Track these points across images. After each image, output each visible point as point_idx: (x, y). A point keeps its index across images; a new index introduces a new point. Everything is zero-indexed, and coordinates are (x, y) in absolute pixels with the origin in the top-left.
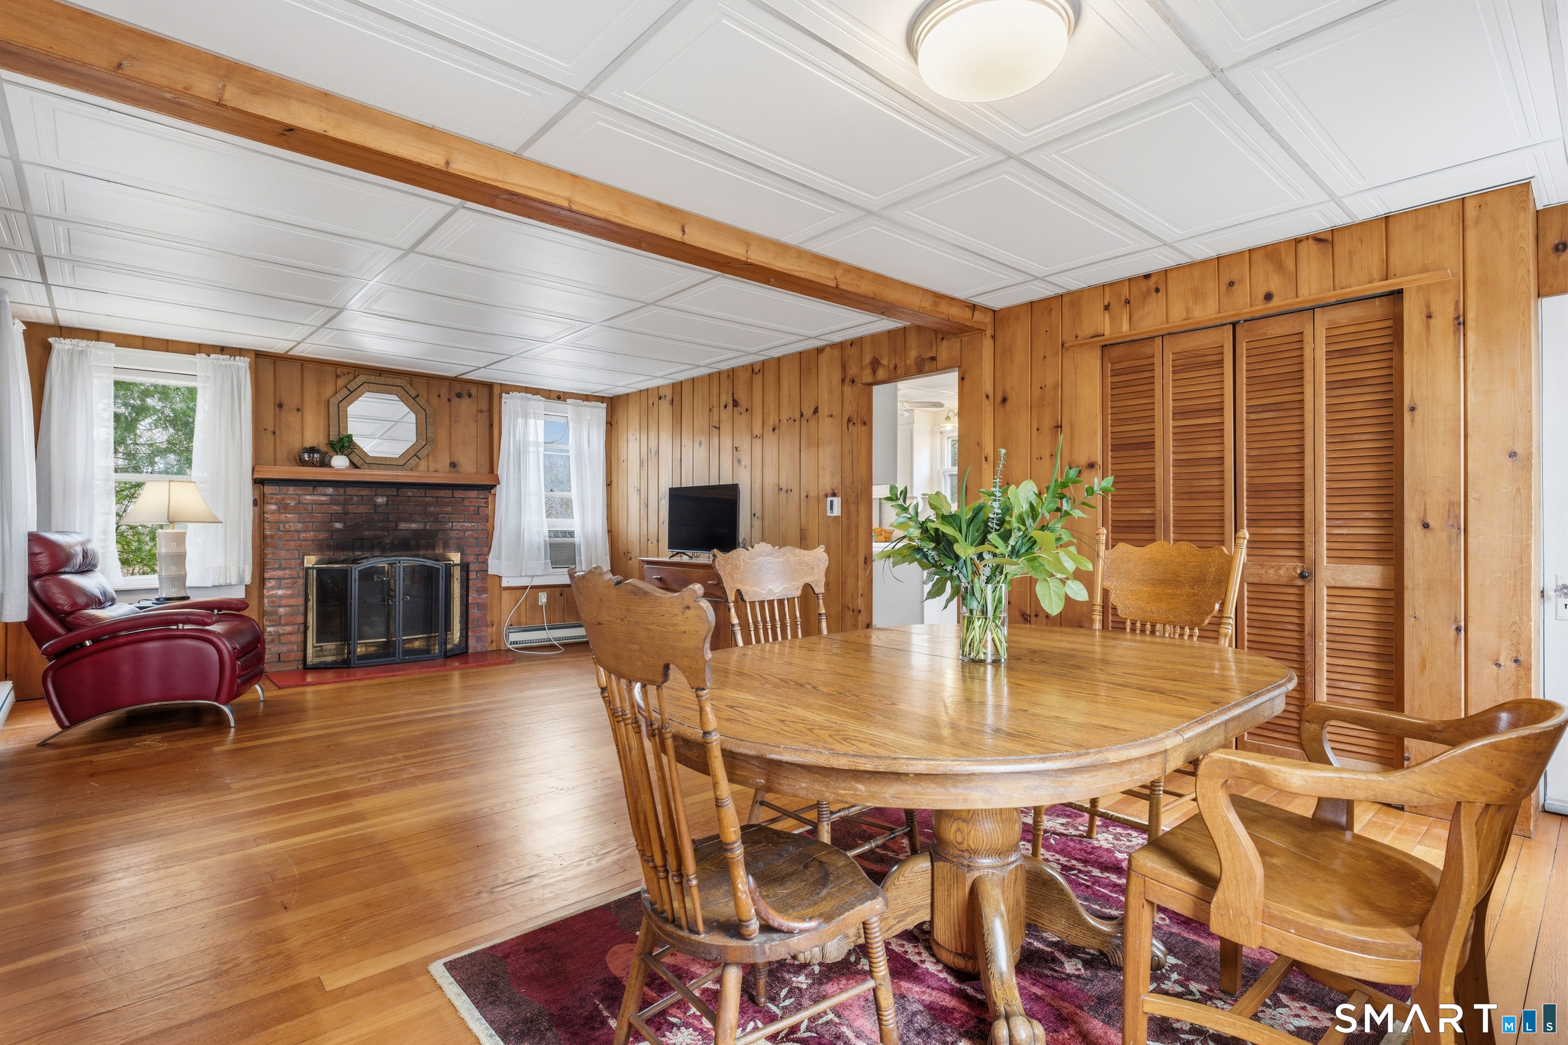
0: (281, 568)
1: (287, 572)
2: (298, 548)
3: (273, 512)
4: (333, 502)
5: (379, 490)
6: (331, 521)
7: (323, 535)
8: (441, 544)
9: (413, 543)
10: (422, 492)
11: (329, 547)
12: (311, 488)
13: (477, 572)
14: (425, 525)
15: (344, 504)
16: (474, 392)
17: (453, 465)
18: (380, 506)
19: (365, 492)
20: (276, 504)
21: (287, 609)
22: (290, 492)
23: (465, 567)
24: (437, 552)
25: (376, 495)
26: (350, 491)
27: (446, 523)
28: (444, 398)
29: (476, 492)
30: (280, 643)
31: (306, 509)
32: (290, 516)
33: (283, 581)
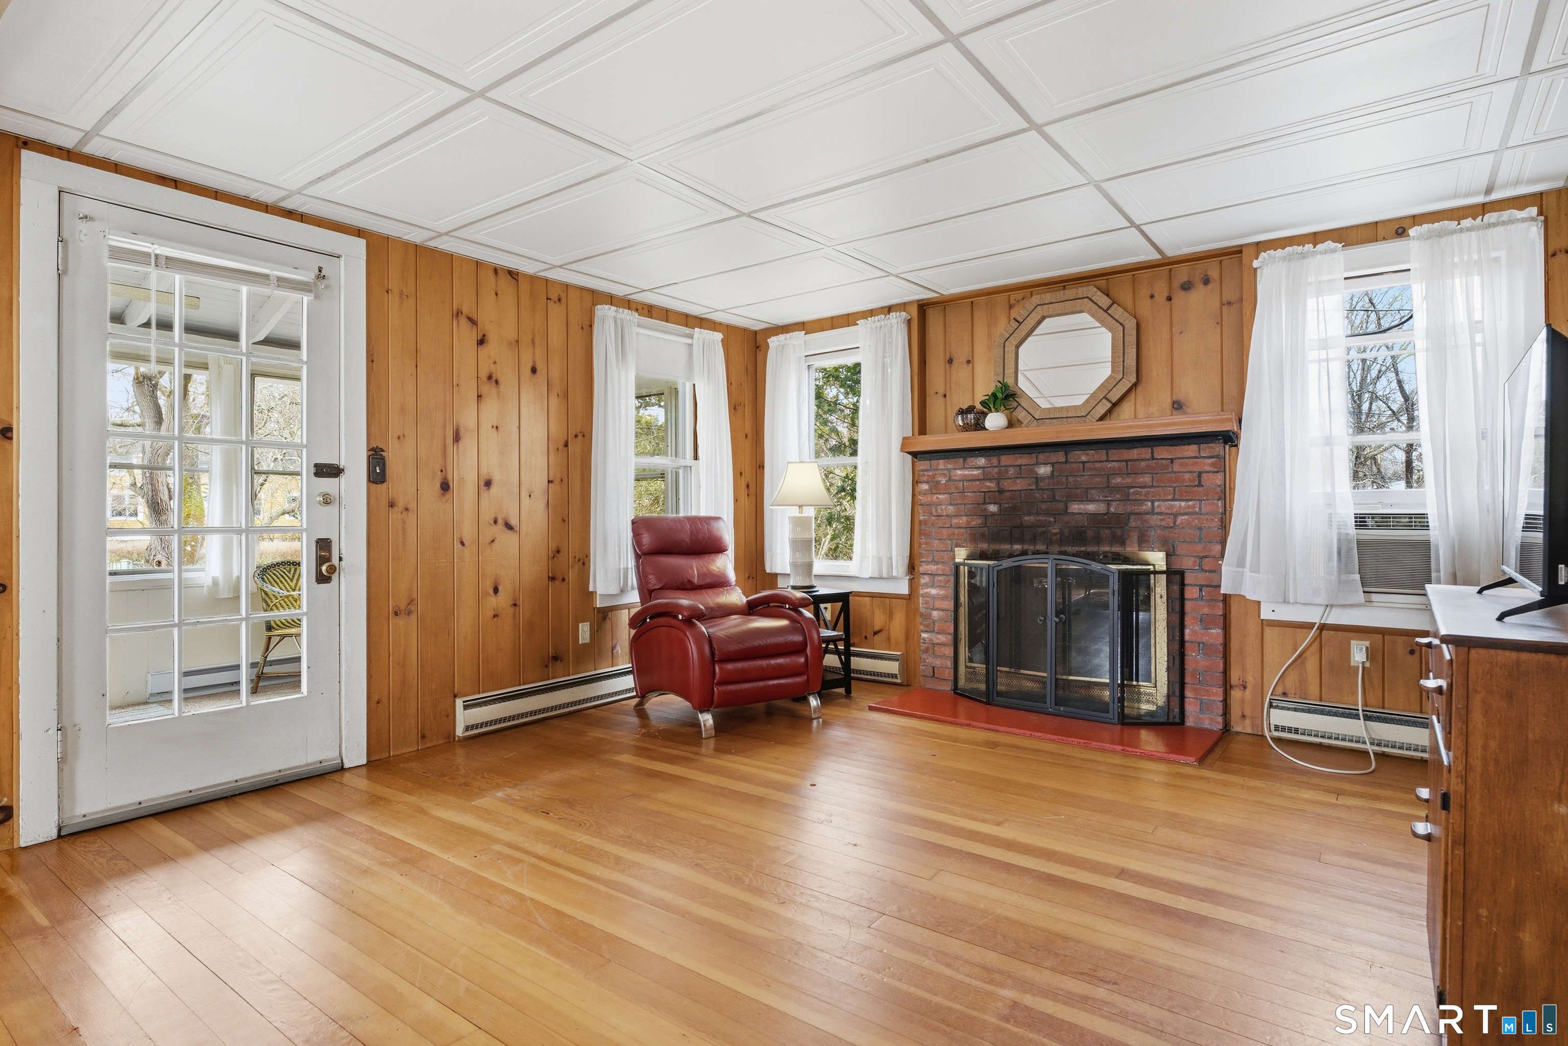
0: (934, 562)
1: (940, 566)
2: (950, 537)
3: (925, 493)
4: (986, 478)
5: (1042, 457)
6: (984, 503)
7: (977, 521)
8: (1135, 536)
9: (1090, 534)
10: (1101, 454)
11: (983, 537)
12: (962, 460)
13: (1201, 588)
14: (1109, 506)
15: (998, 479)
16: (1214, 274)
17: (1178, 406)
18: (1043, 479)
19: (1023, 460)
20: (927, 482)
21: (941, 613)
22: (941, 467)
23: (1175, 576)
24: (1129, 549)
25: (1038, 464)
26: (1006, 459)
27: (1141, 502)
28: (1161, 298)
29: (1194, 447)
30: (935, 656)
31: (957, 488)
32: (941, 497)
33: (937, 578)
